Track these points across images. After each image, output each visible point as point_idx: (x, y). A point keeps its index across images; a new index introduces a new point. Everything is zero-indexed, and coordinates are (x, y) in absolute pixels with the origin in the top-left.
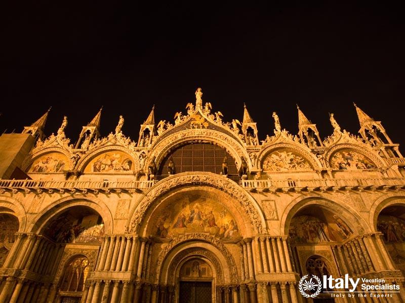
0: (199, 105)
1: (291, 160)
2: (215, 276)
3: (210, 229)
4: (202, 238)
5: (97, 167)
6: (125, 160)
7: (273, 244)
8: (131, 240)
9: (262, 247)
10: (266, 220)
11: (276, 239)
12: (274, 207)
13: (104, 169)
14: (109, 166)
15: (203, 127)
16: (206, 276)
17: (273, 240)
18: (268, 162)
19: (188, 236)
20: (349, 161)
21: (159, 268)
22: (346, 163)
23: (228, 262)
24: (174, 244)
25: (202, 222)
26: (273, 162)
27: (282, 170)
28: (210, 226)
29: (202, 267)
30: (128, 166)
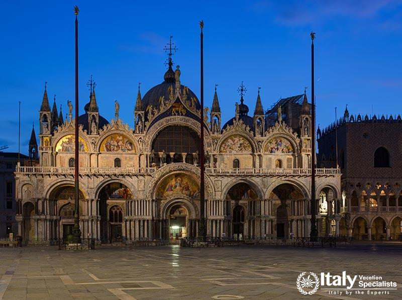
0: (178, 89)
1: (241, 144)
2: (188, 214)
3: (186, 192)
4: (182, 197)
5: (108, 147)
6: (127, 142)
7: (217, 203)
8: (149, 201)
9: (212, 205)
10: (215, 191)
11: (219, 201)
12: (220, 185)
13: (114, 149)
14: (117, 146)
15: (182, 115)
16: (183, 214)
17: (217, 201)
18: (225, 146)
19: (175, 196)
20: (279, 147)
21: (161, 212)
22: (276, 148)
23: (195, 209)
24: (168, 200)
25: (181, 188)
26: (228, 146)
27: (233, 152)
28: (186, 190)
29: (180, 209)
30: (130, 147)
